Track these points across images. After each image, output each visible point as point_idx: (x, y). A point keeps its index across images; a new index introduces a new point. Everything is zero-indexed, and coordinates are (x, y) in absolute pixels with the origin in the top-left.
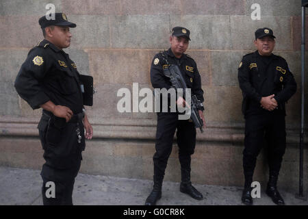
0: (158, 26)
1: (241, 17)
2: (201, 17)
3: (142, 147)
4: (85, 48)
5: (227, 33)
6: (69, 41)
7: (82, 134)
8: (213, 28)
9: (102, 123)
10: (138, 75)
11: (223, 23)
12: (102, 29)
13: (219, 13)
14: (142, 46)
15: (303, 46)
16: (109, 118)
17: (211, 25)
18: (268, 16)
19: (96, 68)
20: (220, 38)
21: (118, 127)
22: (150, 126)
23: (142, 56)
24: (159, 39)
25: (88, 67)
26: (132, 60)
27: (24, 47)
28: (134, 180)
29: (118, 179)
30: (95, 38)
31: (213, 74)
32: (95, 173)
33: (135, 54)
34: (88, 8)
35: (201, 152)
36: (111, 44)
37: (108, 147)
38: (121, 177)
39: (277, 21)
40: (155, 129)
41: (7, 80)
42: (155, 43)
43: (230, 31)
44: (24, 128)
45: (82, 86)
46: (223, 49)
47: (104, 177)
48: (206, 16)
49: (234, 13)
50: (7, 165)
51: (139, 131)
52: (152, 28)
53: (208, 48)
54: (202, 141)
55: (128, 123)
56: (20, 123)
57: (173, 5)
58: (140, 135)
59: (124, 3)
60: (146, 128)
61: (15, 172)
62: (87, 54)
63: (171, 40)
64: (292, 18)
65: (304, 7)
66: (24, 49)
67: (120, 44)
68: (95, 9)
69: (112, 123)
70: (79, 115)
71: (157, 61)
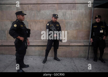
0: (50, 13)
1: (75, 10)
2: (63, 11)
3: (43, 48)
4: (27, 20)
5: (70, 15)
6: (24, 19)
7: (27, 44)
8: (66, 14)
9: (32, 41)
10: (43, 28)
11: (70, 12)
12: (33, 15)
13: (68, 9)
14: (45, 19)
15: (92, 19)
16: (34, 40)
17: (66, 13)
18: (83, 10)
19: (30, 26)
20: (68, 17)
21: (36, 42)
22: (46, 42)
23: (45, 22)
24: (50, 17)
25: (28, 26)
26: (42, 23)
27: (9, 20)
28: (40, 57)
29: (36, 57)
30: (30, 17)
31: (65, 27)
32: (29, 55)
33: (42, 22)
34: (29, 8)
35: (60, 49)
36: (35, 19)
37: (33, 48)
38: (37, 56)
39: (86, 11)
40: (47, 43)
41: (3, 30)
42: (49, 18)
43: (71, 15)
44: (8, 43)
45: (27, 31)
46: (69, 20)
47: (32, 56)
48: (65, 10)
49: (73, 9)
50: (3, 54)
51: (43, 43)
52: (48, 14)
53: (65, 19)
54: (61, 46)
55: (39, 41)
56: (7, 42)
57: (55, 7)
58: (43, 44)
59: (40, 7)
60: (45, 43)
61: (5, 56)
62: (28, 22)
63: (52, 18)
64: (90, 11)
65: (94, 8)
66: (8, 21)
67: (38, 19)
68: (31, 9)
69: (35, 41)
70: (26, 39)
71: (48, 24)
